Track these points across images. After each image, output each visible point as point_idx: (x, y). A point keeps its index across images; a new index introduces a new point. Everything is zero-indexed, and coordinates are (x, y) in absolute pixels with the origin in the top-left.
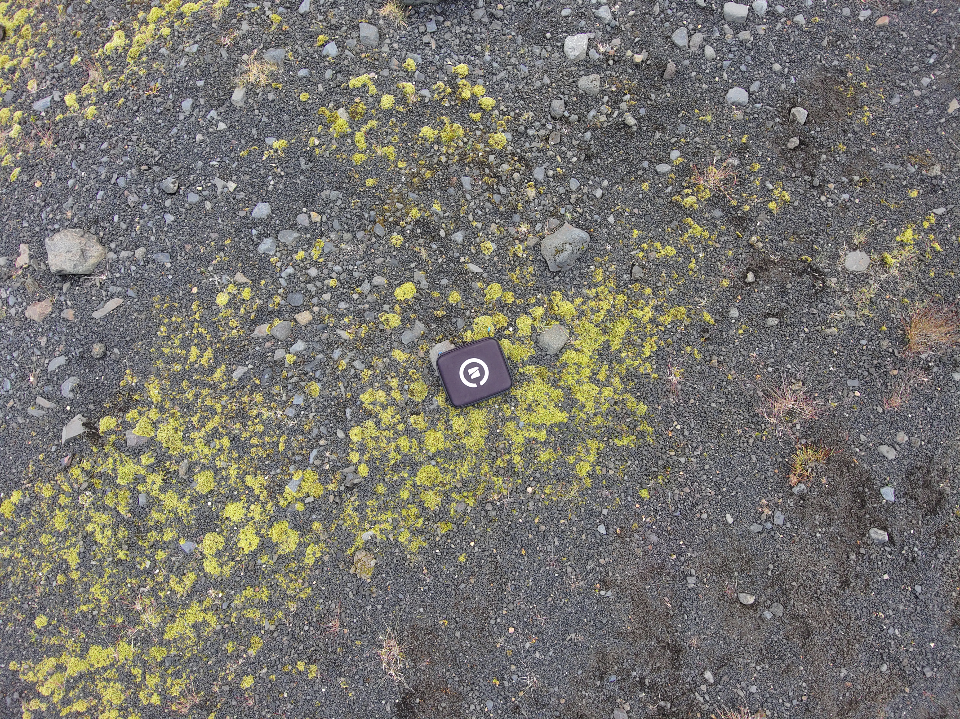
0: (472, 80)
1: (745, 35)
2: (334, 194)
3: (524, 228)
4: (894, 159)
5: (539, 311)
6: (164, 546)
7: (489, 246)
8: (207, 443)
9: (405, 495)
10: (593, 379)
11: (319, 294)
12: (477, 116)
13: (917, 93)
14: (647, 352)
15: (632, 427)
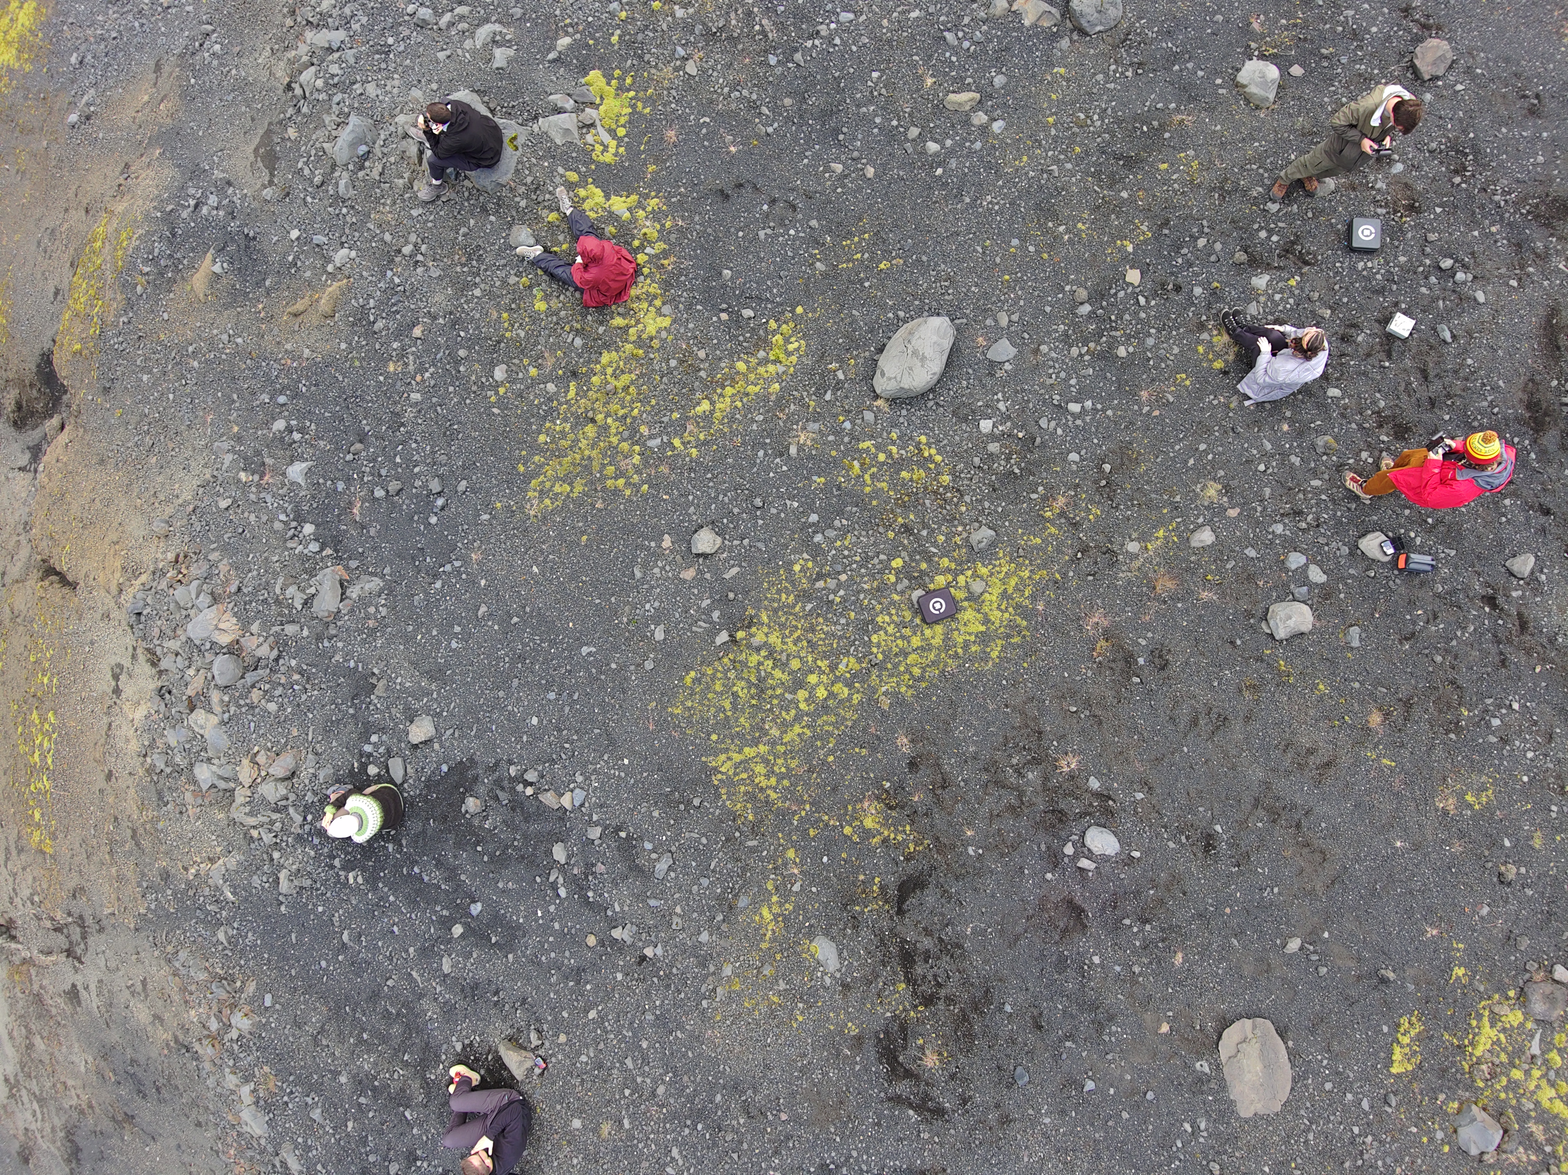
0: (929, 445)
1: (1079, 422)
2: (855, 509)
3: (960, 529)
4: (1156, 492)
5: (969, 573)
6: (777, 697)
7: (941, 538)
8: (795, 644)
9: (902, 669)
10: (998, 608)
11: (850, 565)
12: (932, 466)
13: (1172, 455)
14: (1027, 594)
15: (1019, 633)
